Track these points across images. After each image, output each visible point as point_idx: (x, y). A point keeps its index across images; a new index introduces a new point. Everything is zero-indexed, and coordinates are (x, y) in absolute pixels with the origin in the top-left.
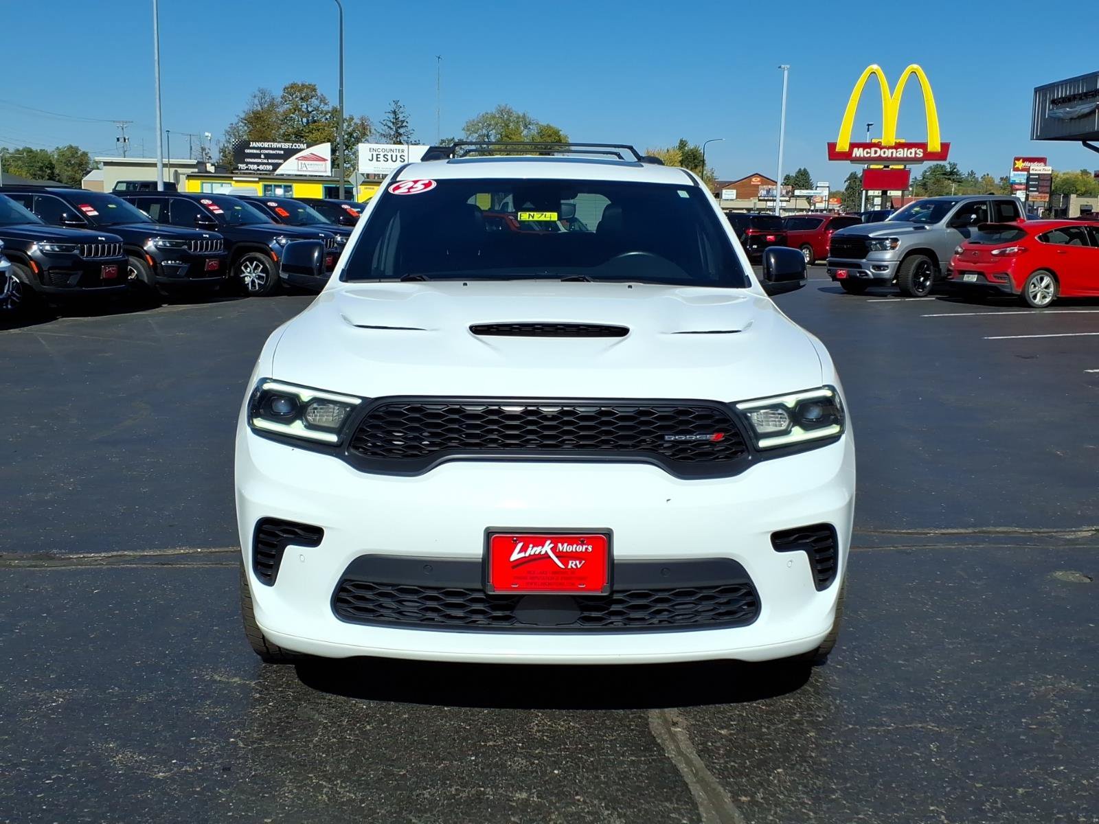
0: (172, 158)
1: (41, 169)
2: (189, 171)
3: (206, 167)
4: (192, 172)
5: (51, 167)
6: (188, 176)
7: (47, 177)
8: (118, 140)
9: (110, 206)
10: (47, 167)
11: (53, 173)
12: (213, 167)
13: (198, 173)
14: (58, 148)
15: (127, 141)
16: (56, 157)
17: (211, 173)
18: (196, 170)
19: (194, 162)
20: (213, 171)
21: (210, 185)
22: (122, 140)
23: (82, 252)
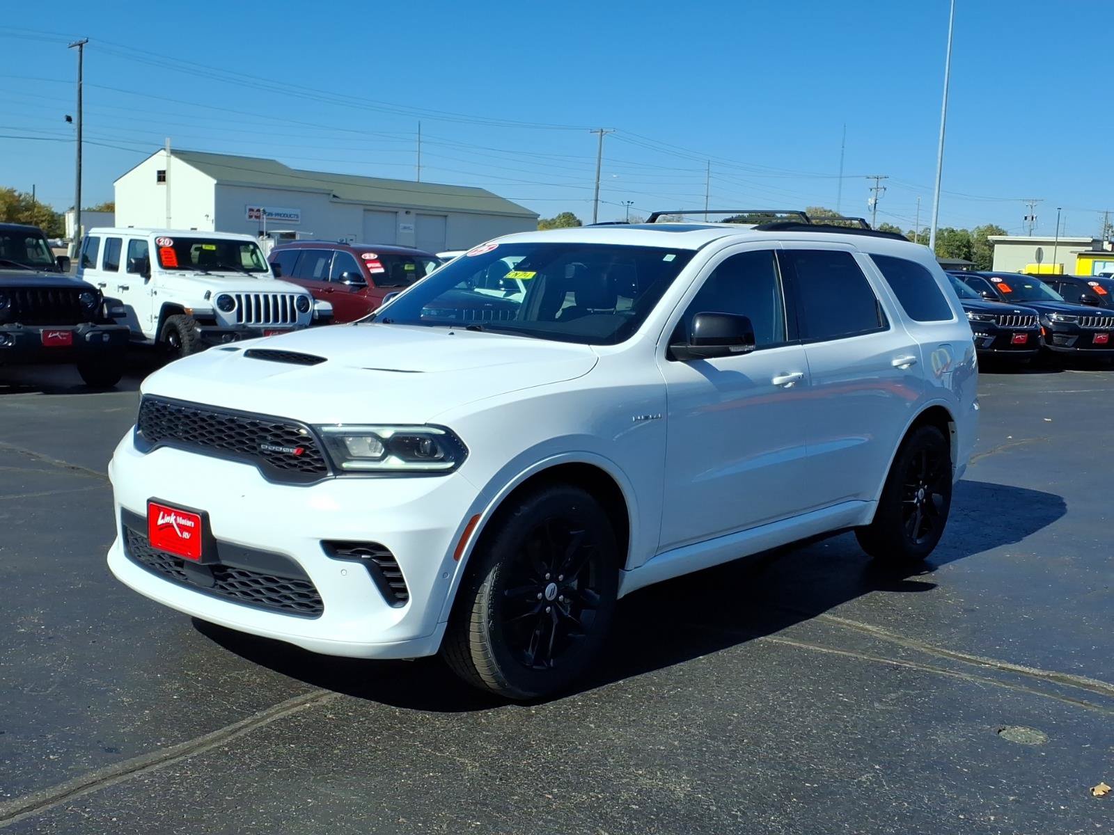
0: (1060, 236)
1: (958, 247)
2: (1082, 249)
3: (1103, 245)
4: (1086, 251)
5: (969, 245)
6: (1080, 254)
7: (963, 256)
8: (1026, 218)
9: (1026, 287)
10: (965, 246)
11: (969, 252)
12: (1111, 245)
13: (1092, 251)
14: (978, 227)
15: (1034, 219)
16: (975, 236)
17: (1108, 251)
18: (1091, 248)
19: (1089, 240)
20: (1110, 250)
21: (1102, 263)
22: (1029, 218)
23: (998, 322)
